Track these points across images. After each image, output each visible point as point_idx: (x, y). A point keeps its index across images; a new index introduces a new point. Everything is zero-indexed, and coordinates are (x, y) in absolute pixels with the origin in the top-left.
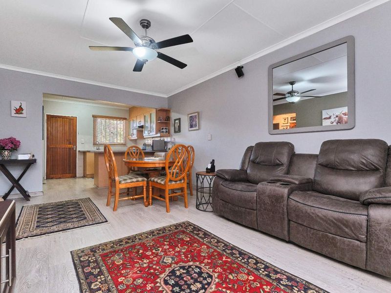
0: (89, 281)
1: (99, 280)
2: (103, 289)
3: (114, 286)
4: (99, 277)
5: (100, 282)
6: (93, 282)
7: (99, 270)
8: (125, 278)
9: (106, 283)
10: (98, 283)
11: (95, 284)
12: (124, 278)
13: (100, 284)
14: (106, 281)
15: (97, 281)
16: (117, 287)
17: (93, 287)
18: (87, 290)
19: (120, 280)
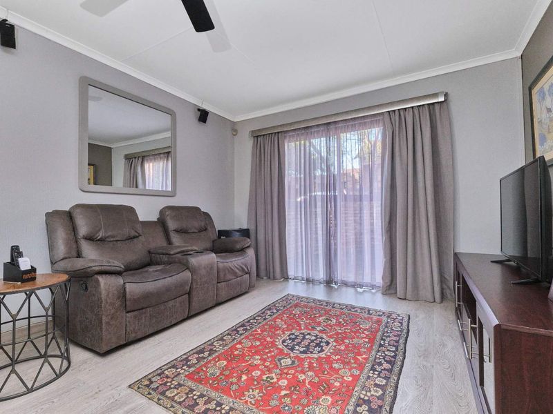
0: (380, 402)
1: (369, 394)
2: (372, 383)
3: (361, 377)
4: (366, 398)
5: (370, 391)
6: (376, 396)
7: (358, 409)
8: (343, 377)
9: (365, 386)
10: (373, 393)
11: (376, 394)
12: (345, 378)
13: (372, 389)
14: (363, 388)
15: (372, 395)
16: (359, 375)
17: (381, 392)
18: (388, 392)
19: (350, 379)
